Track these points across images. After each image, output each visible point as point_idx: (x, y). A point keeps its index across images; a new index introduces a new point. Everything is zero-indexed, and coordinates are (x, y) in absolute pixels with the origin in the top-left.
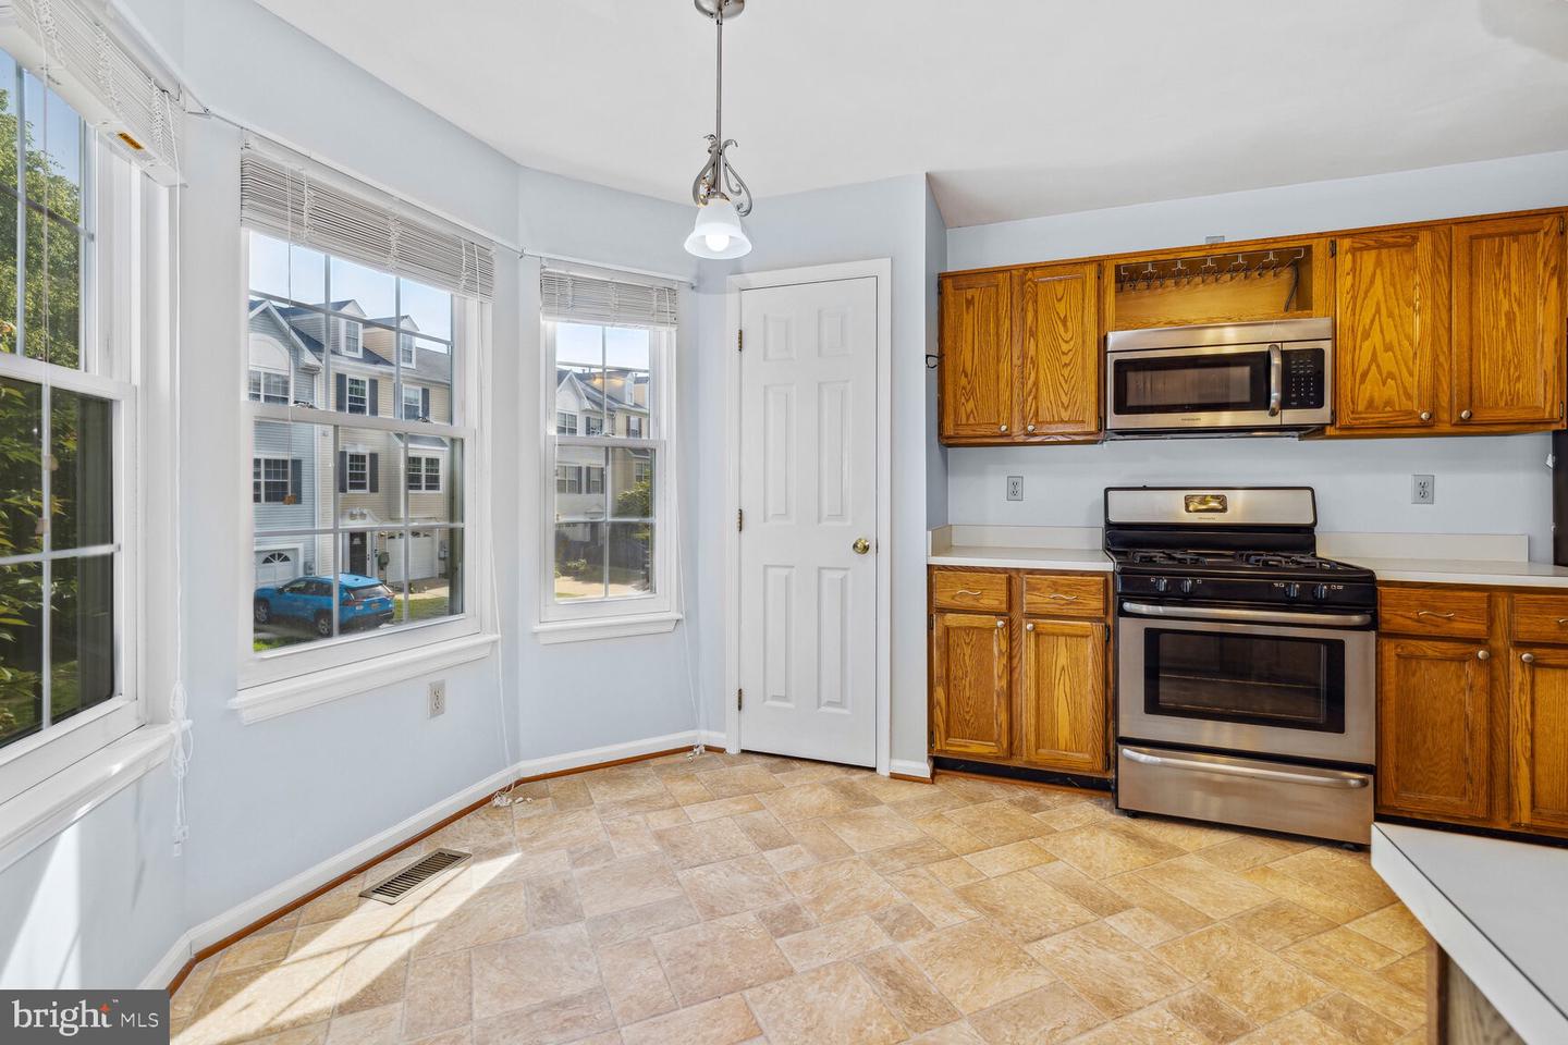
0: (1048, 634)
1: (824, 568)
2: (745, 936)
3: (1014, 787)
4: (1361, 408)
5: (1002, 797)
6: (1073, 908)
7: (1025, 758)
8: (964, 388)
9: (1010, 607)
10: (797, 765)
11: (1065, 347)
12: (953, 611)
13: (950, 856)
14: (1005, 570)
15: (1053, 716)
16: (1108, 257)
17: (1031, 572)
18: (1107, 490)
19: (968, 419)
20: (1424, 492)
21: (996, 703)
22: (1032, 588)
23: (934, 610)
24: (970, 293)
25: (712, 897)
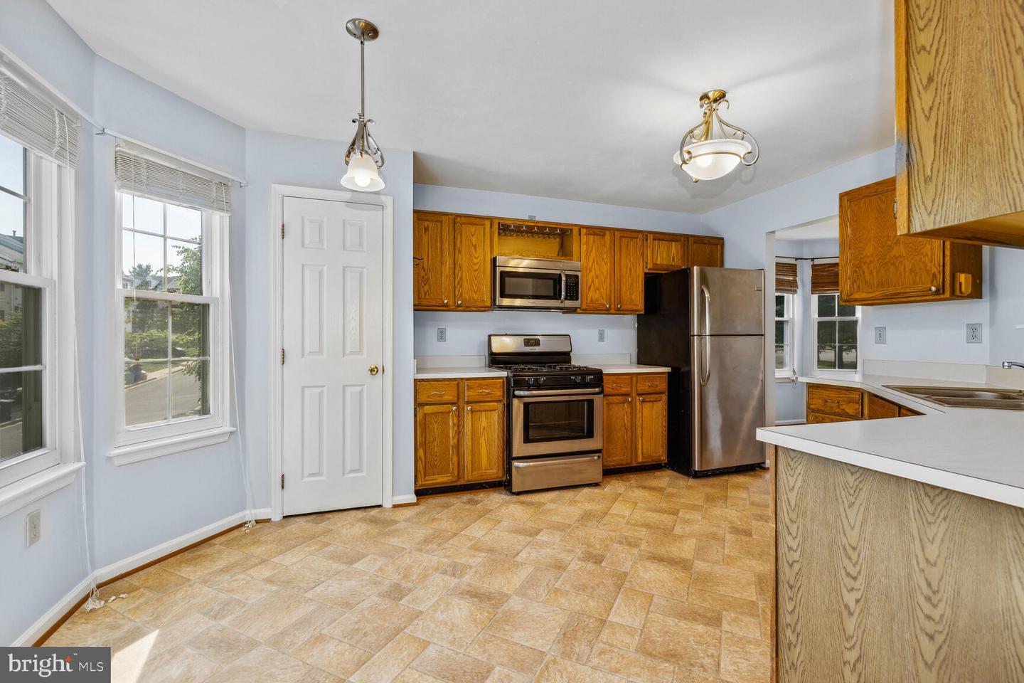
0: (477, 411)
1: (347, 386)
2: (381, 608)
3: (459, 496)
4: (588, 302)
5: (457, 501)
6: (521, 538)
7: (466, 479)
8: (423, 277)
9: (458, 400)
10: (330, 515)
11: (475, 261)
12: (427, 404)
13: (455, 535)
14: (455, 379)
15: (479, 453)
16: (496, 218)
17: (468, 379)
18: (490, 336)
19: (425, 295)
20: (601, 337)
21: (451, 452)
22: (469, 388)
23: (418, 405)
24: (426, 224)
25: (341, 598)
